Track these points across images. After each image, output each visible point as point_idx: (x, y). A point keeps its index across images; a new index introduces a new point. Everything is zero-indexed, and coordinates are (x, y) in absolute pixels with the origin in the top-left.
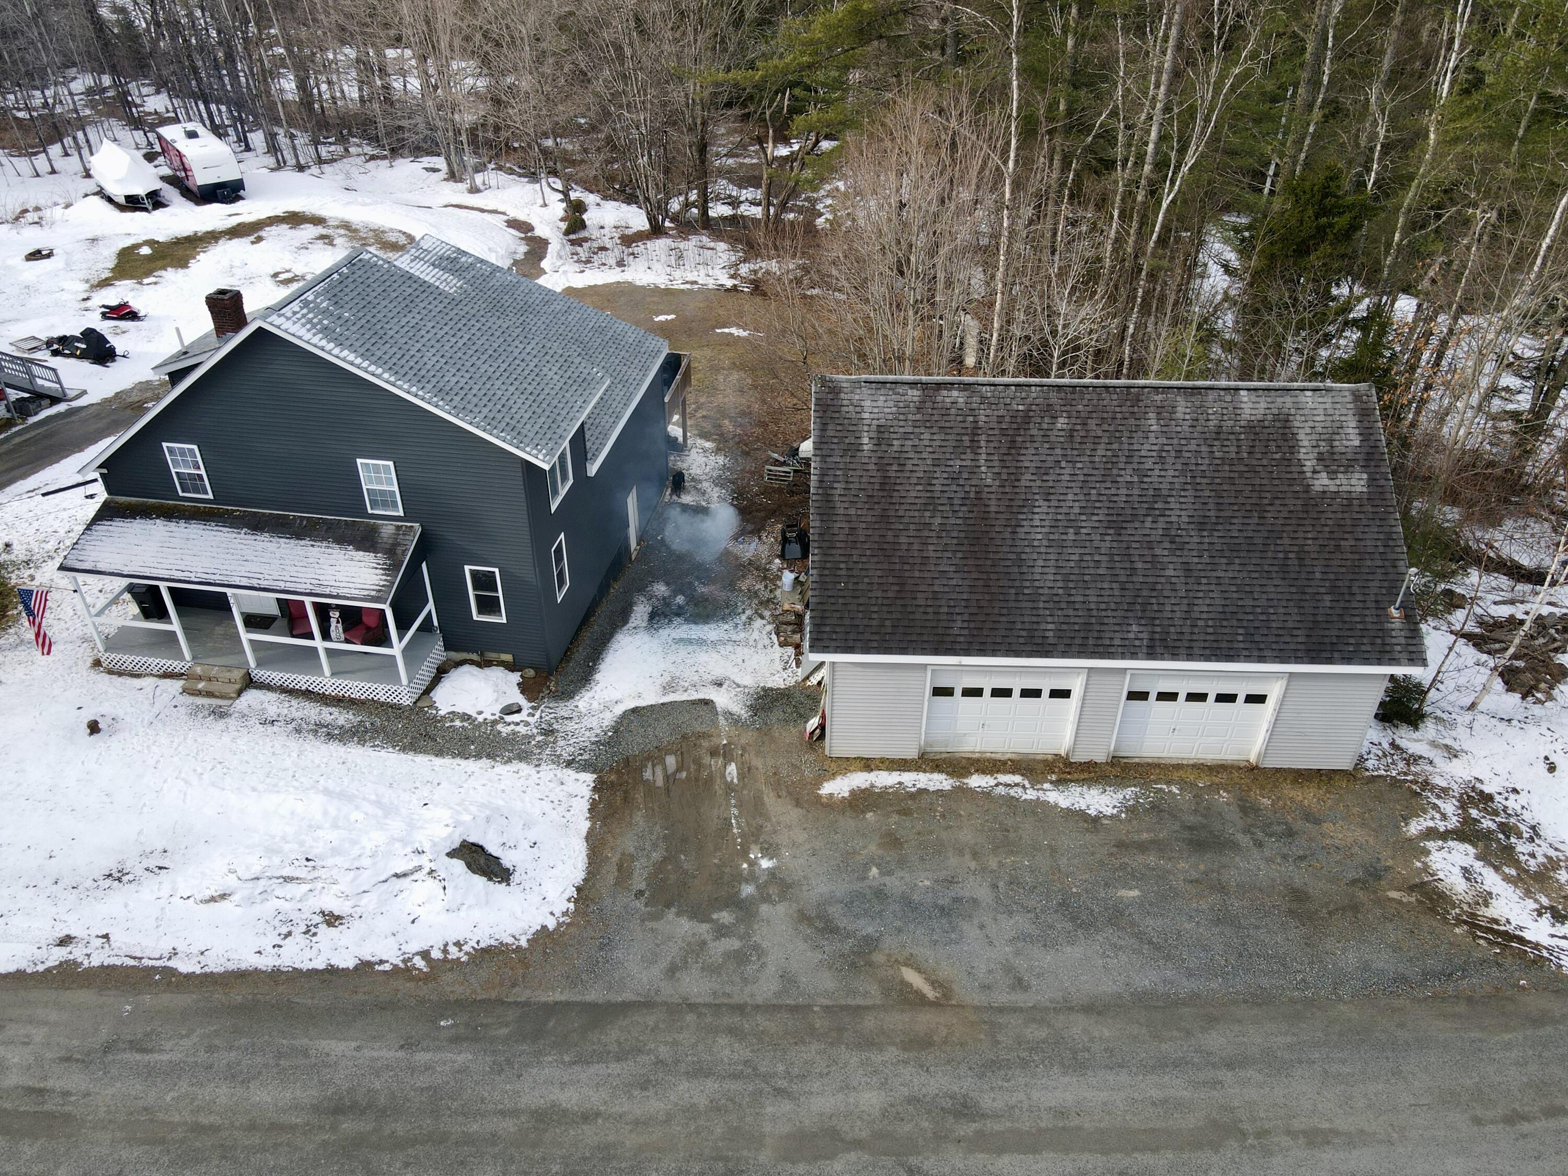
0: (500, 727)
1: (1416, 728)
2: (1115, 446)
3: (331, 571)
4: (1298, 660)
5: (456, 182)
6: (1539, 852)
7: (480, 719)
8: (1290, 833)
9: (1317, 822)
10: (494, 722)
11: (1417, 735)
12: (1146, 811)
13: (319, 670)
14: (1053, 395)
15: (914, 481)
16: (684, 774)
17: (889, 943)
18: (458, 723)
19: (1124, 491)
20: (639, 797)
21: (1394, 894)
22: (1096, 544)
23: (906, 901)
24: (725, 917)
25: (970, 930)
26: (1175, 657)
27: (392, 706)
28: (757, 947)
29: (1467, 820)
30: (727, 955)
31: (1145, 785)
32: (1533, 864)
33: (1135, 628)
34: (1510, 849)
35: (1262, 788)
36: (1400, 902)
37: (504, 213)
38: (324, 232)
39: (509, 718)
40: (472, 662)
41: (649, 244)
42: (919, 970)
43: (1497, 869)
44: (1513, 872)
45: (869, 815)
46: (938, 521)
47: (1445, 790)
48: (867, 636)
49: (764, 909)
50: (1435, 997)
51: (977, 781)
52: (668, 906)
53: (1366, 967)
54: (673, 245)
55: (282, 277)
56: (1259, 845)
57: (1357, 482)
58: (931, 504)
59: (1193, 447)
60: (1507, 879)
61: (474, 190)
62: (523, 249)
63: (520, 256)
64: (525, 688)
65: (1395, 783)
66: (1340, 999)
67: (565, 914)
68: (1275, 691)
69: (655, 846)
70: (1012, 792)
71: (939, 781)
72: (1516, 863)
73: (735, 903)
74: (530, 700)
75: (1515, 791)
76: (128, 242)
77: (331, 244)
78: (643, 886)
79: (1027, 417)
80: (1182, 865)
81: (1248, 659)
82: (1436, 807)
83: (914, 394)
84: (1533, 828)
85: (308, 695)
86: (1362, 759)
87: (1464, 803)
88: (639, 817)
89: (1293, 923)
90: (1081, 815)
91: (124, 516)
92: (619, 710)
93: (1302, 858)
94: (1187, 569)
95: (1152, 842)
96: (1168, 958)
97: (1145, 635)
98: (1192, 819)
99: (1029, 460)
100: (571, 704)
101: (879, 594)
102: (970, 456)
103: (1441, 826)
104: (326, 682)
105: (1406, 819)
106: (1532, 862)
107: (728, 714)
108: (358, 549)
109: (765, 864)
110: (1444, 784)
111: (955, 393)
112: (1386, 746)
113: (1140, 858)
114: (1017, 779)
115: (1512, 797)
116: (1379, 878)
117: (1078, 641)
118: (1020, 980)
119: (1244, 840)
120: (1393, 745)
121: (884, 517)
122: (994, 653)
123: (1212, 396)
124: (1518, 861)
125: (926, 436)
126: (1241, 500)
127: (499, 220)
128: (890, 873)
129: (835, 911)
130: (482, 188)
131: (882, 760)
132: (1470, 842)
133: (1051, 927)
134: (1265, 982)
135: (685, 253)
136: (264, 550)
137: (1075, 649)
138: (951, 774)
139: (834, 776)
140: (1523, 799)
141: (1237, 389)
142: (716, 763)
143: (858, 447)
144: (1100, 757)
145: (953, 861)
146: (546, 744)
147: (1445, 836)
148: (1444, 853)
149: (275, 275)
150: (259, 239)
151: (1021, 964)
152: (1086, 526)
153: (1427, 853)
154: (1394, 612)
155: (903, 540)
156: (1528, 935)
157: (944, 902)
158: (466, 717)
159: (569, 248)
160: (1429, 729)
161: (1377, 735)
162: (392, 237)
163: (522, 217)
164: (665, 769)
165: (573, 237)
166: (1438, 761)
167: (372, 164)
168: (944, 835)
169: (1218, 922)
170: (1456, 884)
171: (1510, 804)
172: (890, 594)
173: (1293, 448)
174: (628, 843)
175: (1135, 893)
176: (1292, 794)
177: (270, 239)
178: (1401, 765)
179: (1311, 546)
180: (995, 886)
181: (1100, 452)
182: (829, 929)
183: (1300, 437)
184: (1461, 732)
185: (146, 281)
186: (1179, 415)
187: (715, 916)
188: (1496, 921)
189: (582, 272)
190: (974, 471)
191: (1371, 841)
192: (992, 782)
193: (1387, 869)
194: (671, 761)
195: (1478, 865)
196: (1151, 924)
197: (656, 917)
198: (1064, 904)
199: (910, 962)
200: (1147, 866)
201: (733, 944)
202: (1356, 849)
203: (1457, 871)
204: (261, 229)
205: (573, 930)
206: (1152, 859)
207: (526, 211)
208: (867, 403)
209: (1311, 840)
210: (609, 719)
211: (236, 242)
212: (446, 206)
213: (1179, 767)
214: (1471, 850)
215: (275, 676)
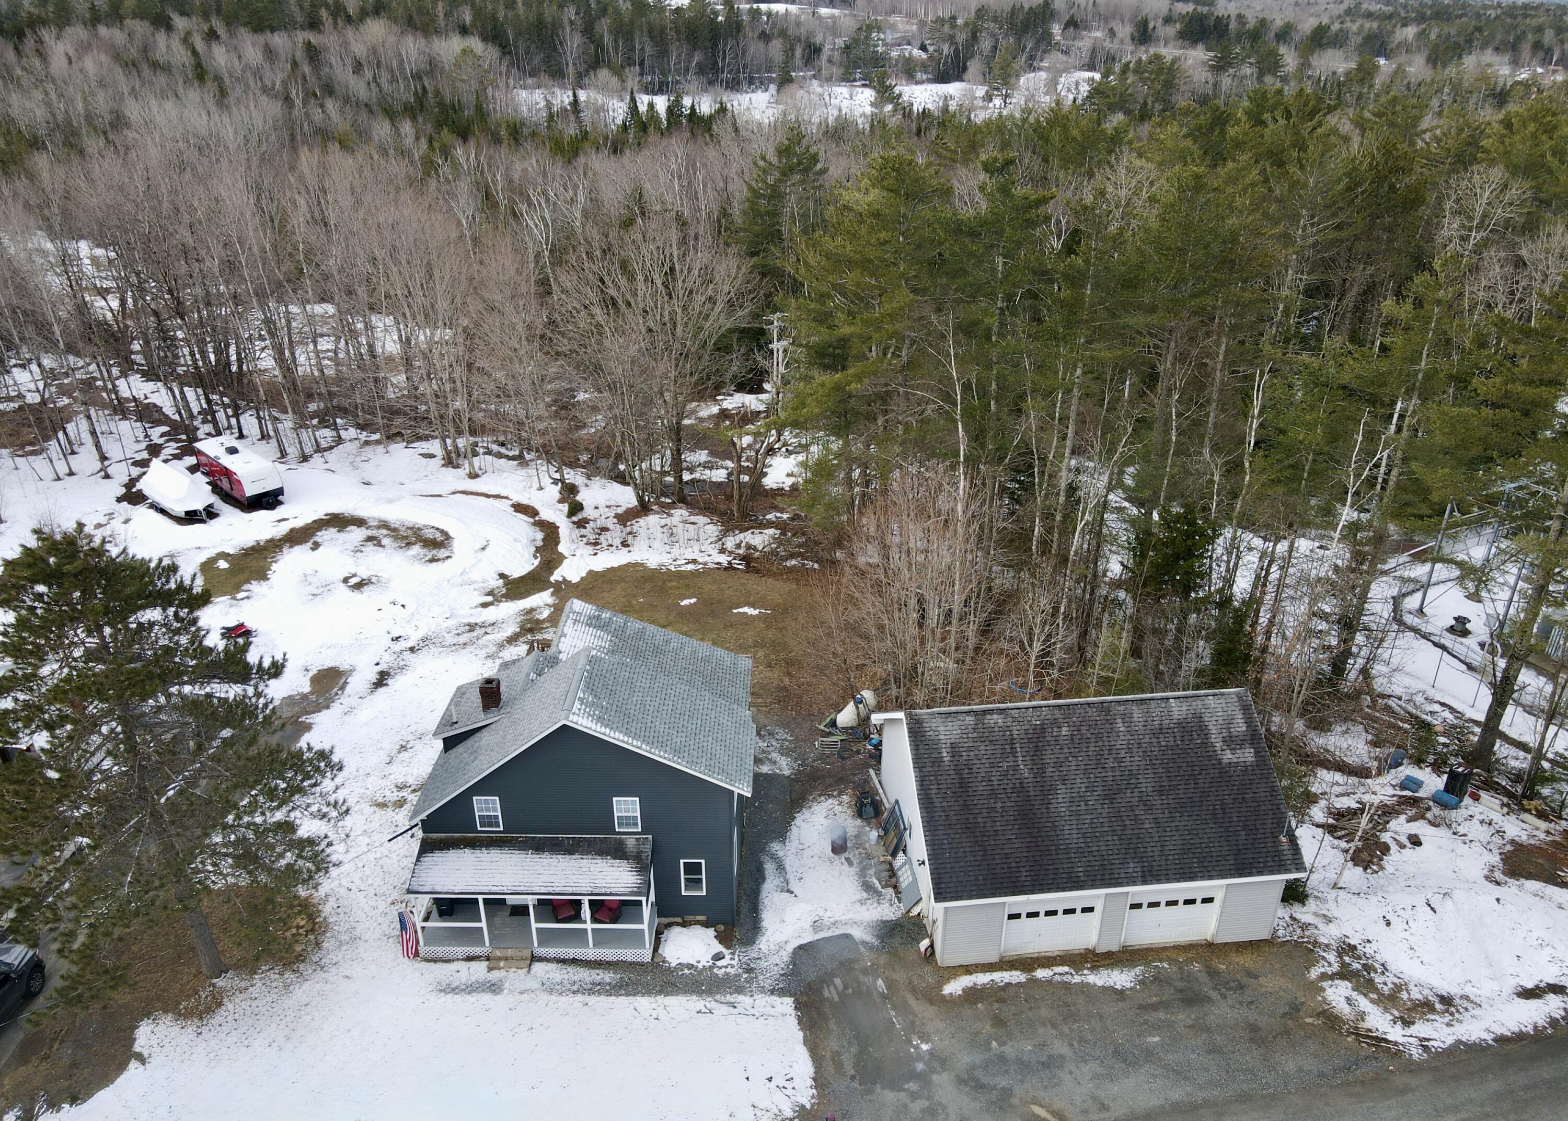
0: (715, 970)
1: (1304, 905)
2: (1100, 743)
3: (601, 876)
4: (1232, 876)
5: (454, 467)
6: (1389, 981)
7: (700, 966)
8: (1241, 987)
9: (1256, 977)
10: (711, 968)
11: (1305, 909)
12: (1151, 982)
13: (586, 945)
14: (1057, 712)
15: (980, 779)
16: (850, 991)
17: (1018, 1090)
18: (687, 971)
19: (1110, 774)
20: (827, 1010)
21: (1309, 1020)
22: (1099, 811)
23: (1019, 1061)
24: (912, 1086)
25: (1064, 1075)
26: (1159, 881)
27: (638, 964)
28: (939, 1104)
29: (1344, 965)
30: (923, 1111)
31: (1147, 964)
32: (1386, 990)
33: (1132, 865)
34: (1371, 981)
35: (1218, 958)
36: (1313, 1025)
37: (506, 498)
38: (370, 533)
39: (719, 963)
40: (678, 924)
41: (642, 521)
42: (1041, 1106)
43: (1365, 995)
44: (1375, 996)
45: (979, 1005)
46: (999, 805)
47: (1327, 946)
48: (968, 888)
49: (935, 1077)
50: (1342, 1084)
51: (1041, 973)
52: (874, 1083)
53: (1300, 1070)
54: (663, 522)
55: (353, 581)
56: (1224, 997)
57: (1248, 755)
58: (993, 794)
59: (1147, 740)
60: (1373, 1001)
61: (473, 476)
62: (540, 536)
63: (540, 543)
64: (722, 938)
65: (1297, 944)
66: (1290, 1092)
67: (813, 1097)
68: (1219, 897)
69: (850, 1043)
70: (1065, 978)
71: (1016, 977)
72: (1376, 990)
73: (914, 1076)
74: (728, 948)
75: (1369, 941)
76: (203, 557)
77: (379, 545)
78: (852, 1072)
79: (1043, 729)
80: (1181, 1016)
81: (1203, 878)
82: (1324, 958)
83: (970, 720)
84: (1383, 965)
85: (575, 962)
86: (1276, 931)
87: (1340, 955)
88: (832, 1025)
89: (1254, 1047)
90: (1112, 989)
91: (441, 849)
92: (790, 948)
93: (1252, 1003)
94: (1157, 822)
95: (1160, 1003)
96: (1186, 1078)
97: (1138, 869)
98: (1179, 984)
99: (1049, 758)
100: (755, 947)
101: (972, 858)
102: (1011, 759)
103: (1329, 971)
104: (591, 952)
105: (1308, 969)
106: (1385, 988)
107: (864, 943)
108: (615, 858)
109: (925, 1047)
110: (1326, 942)
111: (995, 716)
112: (1287, 919)
113: (1154, 1014)
114: (1066, 969)
115: (1368, 945)
116: (1298, 1010)
117: (1099, 877)
118: (1103, 1105)
119: (1214, 995)
120: (1291, 917)
121: (965, 806)
122: (1049, 890)
123: (1153, 704)
124: (1377, 989)
125: (982, 748)
126: (1182, 773)
127: (505, 505)
128: (1004, 1044)
129: (979, 1073)
130: (480, 472)
131: (977, 965)
132: (1348, 979)
133: (1112, 1068)
134: (1245, 1087)
135: (675, 530)
136: (549, 865)
137: (1098, 882)
138: (1024, 970)
139: (948, 980)
140: (1374, 946)
141: (1168, 699)
142: (866, 980)
143: (940, 760)
144: (1115, 948)
145: (1041, 1031)
146: (752, 979)
147: (1332, 977)
148: (1333, 989)
149: (346, 580)
150: (316, 546)
151: (1100, 1094)
152: (1092, 798)
153: (1324, 990)
154: (1284, 840)
155: (980, 820)
156: (1390, 1037)
157: (1044, 1059)
158: (690, 966)
159: (577, 532)
160: (1311, 904)
161: (1283, 912)
162: (429, 534)
163: (524, 501)
164: (836, 988)
165: (575, 519)
166: (1320, 926)
167: (368, 449)
168: (1030, 1014)
169: (1210, 1052)
170: (1342, 1008)
171: (1367, 950)
172: (979, 858)
173: (1207, 735)
174: (832, 1044)
175: (1157, 1039)
176: (1238, 960)
177: (326, 543)
178: (1299, 931)
179: (1228, 800)
180: (1071, 1045)
181: (1092, 749)
182: (980, 1086)
183: (1211, 727)
184: (1331, 905)
185: (239, 596)
186: (1135, 719)
187: (906, 1086)
188: (1370, 1031)
189: (596, 554)
190: (1016, 768)
191: (1290, 986)
192: (1051, 973)
193: (1302, 1004)
194: (837, 981)
195: (1355, 994)
196: (1171, 1058)
197: (869, 1092)
198: (1116, 1052)
199: (1035, 1101)
200: (1160, 1020)
201: (923, 1103)
202: (1282, 993)
203: (1342, 1000)
204: (313, 534)
205: (821, 1107)
206: (1162, 1015)
207: (527, 495)
208: (941, 728)
209: (1254, 990)
210: (785, 955)
211: (297, 549)
212: (454, 493)
213: (1165, 949)
214: (1349, 985)
215: (552, 952)
